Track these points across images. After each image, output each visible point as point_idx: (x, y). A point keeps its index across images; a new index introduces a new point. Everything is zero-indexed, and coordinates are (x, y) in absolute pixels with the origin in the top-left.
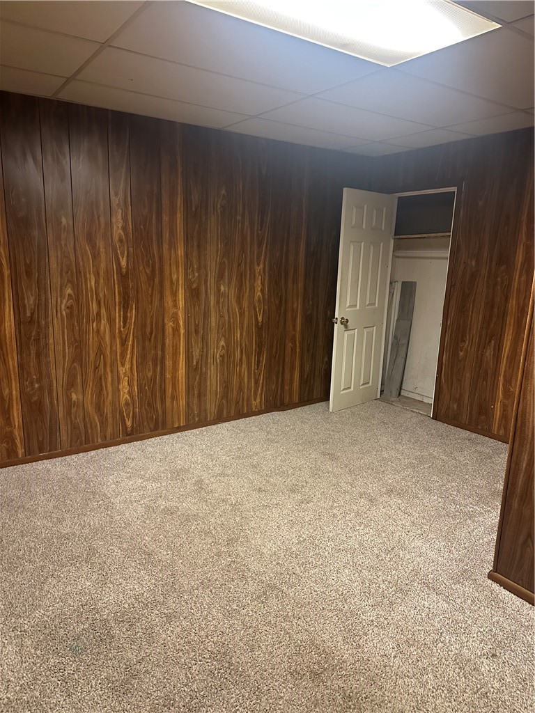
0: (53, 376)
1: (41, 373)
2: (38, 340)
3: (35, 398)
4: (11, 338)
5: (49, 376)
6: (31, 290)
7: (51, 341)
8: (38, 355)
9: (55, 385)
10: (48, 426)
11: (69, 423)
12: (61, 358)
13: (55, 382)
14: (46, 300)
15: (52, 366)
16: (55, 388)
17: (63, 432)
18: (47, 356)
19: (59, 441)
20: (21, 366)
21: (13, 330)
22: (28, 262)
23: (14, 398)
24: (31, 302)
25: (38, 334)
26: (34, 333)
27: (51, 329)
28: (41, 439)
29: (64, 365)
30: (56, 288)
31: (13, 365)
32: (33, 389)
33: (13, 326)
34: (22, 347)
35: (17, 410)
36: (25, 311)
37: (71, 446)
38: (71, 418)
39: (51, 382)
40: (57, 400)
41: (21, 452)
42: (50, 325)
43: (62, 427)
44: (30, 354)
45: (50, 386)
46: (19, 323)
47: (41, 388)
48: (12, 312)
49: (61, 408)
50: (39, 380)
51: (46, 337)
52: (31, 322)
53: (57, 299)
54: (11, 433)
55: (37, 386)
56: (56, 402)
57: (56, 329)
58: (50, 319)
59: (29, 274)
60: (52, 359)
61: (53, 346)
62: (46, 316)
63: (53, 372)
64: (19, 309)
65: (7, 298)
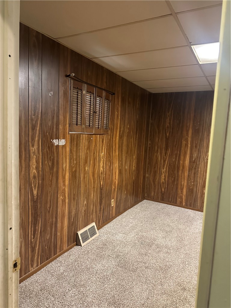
0: (198, 182)
1: (194, 179)
2: (195, 169)
3: (191, 188)
4: (187, 166)
5: (197, 181)
6: (196, 152)
7: (200, 170)
8: (195, 174)
9: (198, 185)
10: (194, 199)
11: (201, 200)
12: (202, 176)
13: (199, 184)
14: (200, 156)
15: (199, 178)
16: (198, 186)
17: (199, 202)
18: (197, 174)
19: (197, 205)
20: (189, 176)
21: (188, 164)
22: (197, 143)
23: (185, 185)
24: (195, 156)
25: (196, 166)
26: (194, 166)
27: (200, 166)
28: (191, 202)
29: (203, 179)
30: (204, 152)
31: (186, 175)
32: (191, 184)
33: (188, 163)
34: (190, 170)
35: (185, 190)
36: (193, 158)
37: (200, 209)
38: (202, 198)
39: (197, 183)
40: (198, 190)
41: (184, 204)
42: (200, 164)
43: (199, 201)
44: (192, 173)
45: (197, 185)
46: (190, 162)
47: (194, 185)
48: (189, 158)
49: (199, 194)
50: (193, 182)
51: (198, 168)
52: (194, 162)
53: (204, 156)
54: (182, 196)
55: (192, 184)
56: (198, 191)
57: (202, 166)
58: (200, 162)
59: (196, 147)
60: (199, 176)
61: (200, 172)
62: (199, 161)
63: (199, 180)
64: (191, 157)
65: (188, 154)
